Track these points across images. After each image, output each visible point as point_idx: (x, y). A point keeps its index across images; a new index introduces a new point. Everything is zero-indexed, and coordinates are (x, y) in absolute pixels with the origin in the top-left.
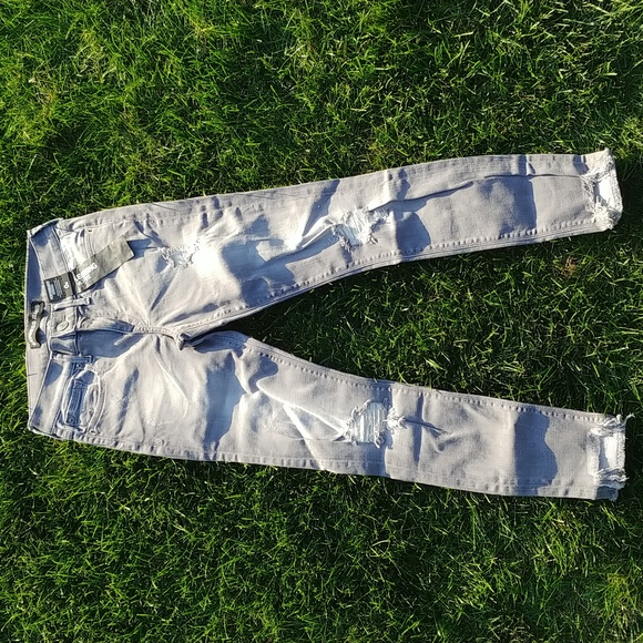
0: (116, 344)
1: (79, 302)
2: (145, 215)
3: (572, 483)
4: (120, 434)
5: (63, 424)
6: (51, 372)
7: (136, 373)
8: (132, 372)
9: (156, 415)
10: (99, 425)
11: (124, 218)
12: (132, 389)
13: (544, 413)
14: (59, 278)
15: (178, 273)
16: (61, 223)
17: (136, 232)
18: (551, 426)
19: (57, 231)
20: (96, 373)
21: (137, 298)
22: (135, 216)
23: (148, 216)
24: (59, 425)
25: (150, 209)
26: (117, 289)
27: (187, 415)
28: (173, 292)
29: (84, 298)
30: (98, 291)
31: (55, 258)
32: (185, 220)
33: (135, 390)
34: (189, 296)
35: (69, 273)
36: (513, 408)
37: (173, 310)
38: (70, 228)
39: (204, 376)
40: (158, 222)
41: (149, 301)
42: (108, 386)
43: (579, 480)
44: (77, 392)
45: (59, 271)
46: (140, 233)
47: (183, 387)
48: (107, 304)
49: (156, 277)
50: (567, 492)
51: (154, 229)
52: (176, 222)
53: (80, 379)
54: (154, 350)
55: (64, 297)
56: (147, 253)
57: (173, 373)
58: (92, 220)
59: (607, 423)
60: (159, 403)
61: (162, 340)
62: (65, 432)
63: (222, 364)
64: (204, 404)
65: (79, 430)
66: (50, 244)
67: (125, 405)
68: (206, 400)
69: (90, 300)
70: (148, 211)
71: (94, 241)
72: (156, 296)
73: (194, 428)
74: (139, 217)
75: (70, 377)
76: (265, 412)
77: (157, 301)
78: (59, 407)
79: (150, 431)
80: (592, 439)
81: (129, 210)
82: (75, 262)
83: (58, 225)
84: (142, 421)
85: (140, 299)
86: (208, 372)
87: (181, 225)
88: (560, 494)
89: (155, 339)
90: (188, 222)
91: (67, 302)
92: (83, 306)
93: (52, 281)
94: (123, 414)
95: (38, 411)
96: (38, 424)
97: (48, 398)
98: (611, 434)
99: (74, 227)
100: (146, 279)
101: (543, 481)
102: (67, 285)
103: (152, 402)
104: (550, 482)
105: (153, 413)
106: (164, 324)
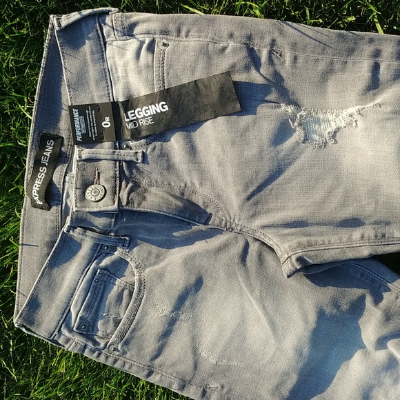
0: (175, 234)
1: (125, 154)
2: (268, 40)
4: (157, 362)
5: (71, 330)
6: (62, 250)
7: (199, 283)
8: (193, 280)
9: (219, 349)
10: (127, 343)
11: (231, 36)
12: (187, 303)
14: (95, 107)
15: (308, 153)
16: (114, 17)
17: (247, 68)
19: (105, 29)
20: (132, 264)
21: (224, 174)
22: (249, 38)
23: (273, 43)
24: (65, 332)
25: (281, 32)
26: (192, 150)
27: (269, 363)
28: (290, 180)
29: (133, 150)
30: (158, 144)
31: (92, 72)
32: (337, 66)
33: (192, 304)
34: (318, 196)
35: (115, 105)
37: (284, 209)
38: (129, 31)
39: (312, 318)
40: (288, 58)
41: (247, 186)
42: (151, 291)
44: (99, 286)
45: (95, 95)
46: (254, 72)
47: (272, 324)
48: (170, 167)
49: (269, 153)
51: (278, 68)
52: (322, 66)
53: (105, 269)
54: (237, 260)
55: (100, 140)
56: (263, 110)
57: (261, 301)
58: (172, 27)
60: (228, 334)
61: (254, 248)
62: (72, 343)
63: (345, 307)
64: (301, 354)
65: (96, 343)
66: (87, 47)
67: (172, 323)
68: (306, 350)
69: (144, 155)
70: (276, 35)
71: (170, 67)
72: (260, 181)
73: (275, 381)
74: (257, 41)
75: (90, 262)
76: (388, 381)
77: (260, 188)
78: (68, 304)
79: (205, 368)
81: (241, 26)
82: (127, 87)
83: (108, 20)
84: (195, 351)
85: (230, 178)
86: (321, 314)
87: (329, 72)
89: (241, 244)
90: (343, 69)
91: (104, 149)
92: (131, 164)
93: (82, 109)
94: (166, 334)
95: (34, 304)
96: (32, 323)
97: (52, 287)
99: (137, 30)
100: (251, 152)
102: (107, 123)
103: (215, 328)
105: (215, 344)
106: (264, 227)
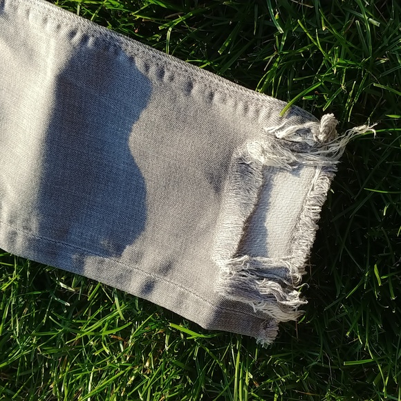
3: (166, 269)
13: (139, 63)
18: (151, 106)
36: (64, 31)
43: (186, 267)
50: (149, 287)
59: (288, 129)
80: (244, 167)
88: (133, 287)
98: (296, 168)
101: (104, 242)
104: (119, 250)
